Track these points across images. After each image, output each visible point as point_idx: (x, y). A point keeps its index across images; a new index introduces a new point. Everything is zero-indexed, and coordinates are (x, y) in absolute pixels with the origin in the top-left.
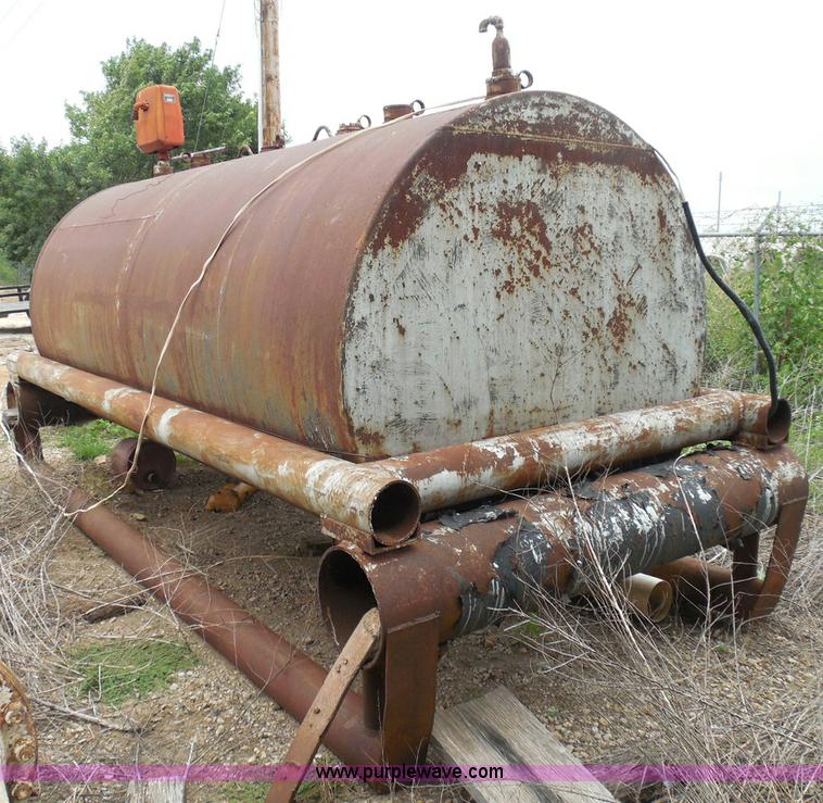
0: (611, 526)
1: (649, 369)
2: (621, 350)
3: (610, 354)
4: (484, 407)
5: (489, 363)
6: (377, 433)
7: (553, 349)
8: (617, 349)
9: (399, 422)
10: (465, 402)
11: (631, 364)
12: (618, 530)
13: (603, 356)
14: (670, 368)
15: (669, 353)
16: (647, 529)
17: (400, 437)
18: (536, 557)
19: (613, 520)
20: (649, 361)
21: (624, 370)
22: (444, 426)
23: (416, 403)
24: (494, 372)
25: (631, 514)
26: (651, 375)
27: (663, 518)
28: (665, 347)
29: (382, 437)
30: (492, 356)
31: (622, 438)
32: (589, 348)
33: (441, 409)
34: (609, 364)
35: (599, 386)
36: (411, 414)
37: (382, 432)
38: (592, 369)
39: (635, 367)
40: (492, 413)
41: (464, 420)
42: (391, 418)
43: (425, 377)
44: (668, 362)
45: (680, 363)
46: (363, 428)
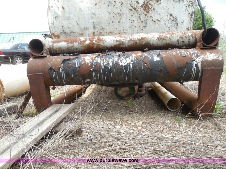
0: (108, 62)
1: (162, 23)
2: (148, 15)
3: (142, 16)
4: (91, 30)
5: (92, 18)
6: (58, 35)
7: (117, 14)
8: (146, 15)
9: (64, 32)
10: (84, 29)
11: (153, 20)
12: (111, 63)
13: (139, 17)
14: (174, 23)
15: (173, 17)
16: (124, 65)
17: (65, 36)
18: (76, 65)
19: (110, 60)
20: (162, 19)
21: (149, 22)
22: (78, 35)
23: (69, 28)
24: (94, 20)
25: (118, 60)
26: (164, 25)
27: (132, 63)
28: (171, 15)
29: (59, 36)
30: (93, 16)
31: (131, 39)
32: (132, 14)
33: (77, 30)
34: (142, 20)
35: (137, 27)
36: (67, 31)
37: (59, 34)
38: (134, 21)
39: (155, 21)
40: (94, 32)
41: (84, 34)
42: (62, 31)
43: (71, 21)
44: (172, 20)
45: (180, 21)
46: (54, 33)
